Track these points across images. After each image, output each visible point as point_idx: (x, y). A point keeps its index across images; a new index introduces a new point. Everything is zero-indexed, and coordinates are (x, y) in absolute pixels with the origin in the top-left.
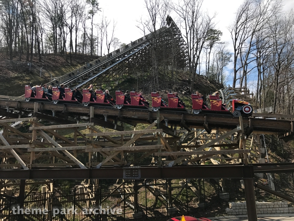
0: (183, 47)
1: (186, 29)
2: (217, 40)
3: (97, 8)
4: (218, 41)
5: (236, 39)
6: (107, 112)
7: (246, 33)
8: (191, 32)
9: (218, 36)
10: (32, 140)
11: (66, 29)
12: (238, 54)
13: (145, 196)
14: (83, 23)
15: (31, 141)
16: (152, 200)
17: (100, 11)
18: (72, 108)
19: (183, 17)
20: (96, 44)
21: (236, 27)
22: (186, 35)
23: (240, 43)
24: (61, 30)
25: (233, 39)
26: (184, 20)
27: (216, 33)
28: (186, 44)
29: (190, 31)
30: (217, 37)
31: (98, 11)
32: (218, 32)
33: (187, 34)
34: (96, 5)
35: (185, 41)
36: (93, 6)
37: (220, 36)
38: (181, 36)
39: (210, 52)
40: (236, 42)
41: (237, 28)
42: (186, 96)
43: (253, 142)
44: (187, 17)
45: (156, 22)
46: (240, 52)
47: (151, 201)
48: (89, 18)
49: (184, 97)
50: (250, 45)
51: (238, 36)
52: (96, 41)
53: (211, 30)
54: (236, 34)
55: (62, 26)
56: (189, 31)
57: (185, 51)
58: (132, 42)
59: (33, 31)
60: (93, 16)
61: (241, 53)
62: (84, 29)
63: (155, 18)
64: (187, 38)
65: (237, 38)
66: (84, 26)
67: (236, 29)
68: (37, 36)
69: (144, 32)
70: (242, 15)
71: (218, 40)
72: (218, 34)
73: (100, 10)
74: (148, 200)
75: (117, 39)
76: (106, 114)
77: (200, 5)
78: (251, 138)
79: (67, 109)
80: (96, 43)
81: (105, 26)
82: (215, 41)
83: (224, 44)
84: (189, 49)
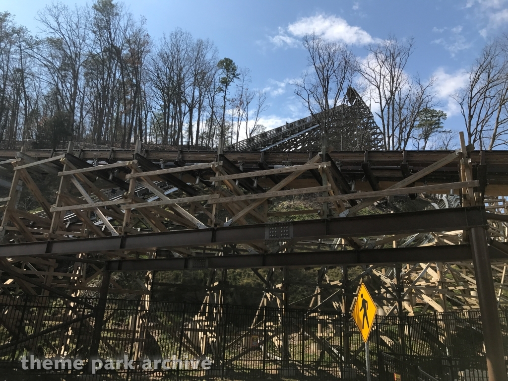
0: (377, 138)
1: (381, 103)
2: (436, 127)
3: (234, 74)
4: (439, 129)
5: (471, 117)
6: (243, 158)
7: (490, 107)
8: (389, 108)
9: (439, 120)
10: (129, 192)
11: (185, 108)
12: (475, 141)
13: (302, 351)
14: (210, 100)
15: (127, 194)
16: (314, 356)
17: (239, 78)
18: (190, 155)
19: (375, 84)
20: (230, 135)
21: (470, 96)
22: (380, 113)
23: (477, 122)
24: (176, 108)
25: (464, 115)
26: (377, 89)
27: (434, 114)
28: (381, 133)
29: (387, 106)
30: (437, 121)
31: (235, 80)
32: (438, 113)
33: (382, 111)
34: (233, 69)
35: (379, 128)
36: (227, 72)
37: (442, 120)
38: (373, 120)
39: (425, 146)
40: (470, 121)
41: (472, 98)
42: (381, 210)
43: (505, 276)
44: (381, 84)
45: (329, 89)
46: (478, 138)
47: (312, 357)
48: (221, 90)
49: (377, 210)
50: (498, 123)
51: (474, 112)
52: (230, 130)
53: (426, 110)
54: (470, 108)
55: (179, 102)
56: (385, 107)
57: (380, 144)
58: (287, 123)
59: (133, 111)
60: (226, 86)
61: (480, 138)
62: (212, 109)
63: (328, 83)
64: (382, 118)
65: (473, 116)
66: (212, 105)
67: (470, 99)
68: (140, 115)
69: (309, 103)
70: (479, 76)
71: (439, 127)
72: (439, 117)
73: (237, 77)
74: (307, 355)
75: (263, 126)
76: (242, 160)
77: (404, 62)
78: (502, 268)
79: (183, 157)
80: (229, 133)
81: (245, 103)
82: (433, 129)
83: (451, 133)
84: (386, 135)
